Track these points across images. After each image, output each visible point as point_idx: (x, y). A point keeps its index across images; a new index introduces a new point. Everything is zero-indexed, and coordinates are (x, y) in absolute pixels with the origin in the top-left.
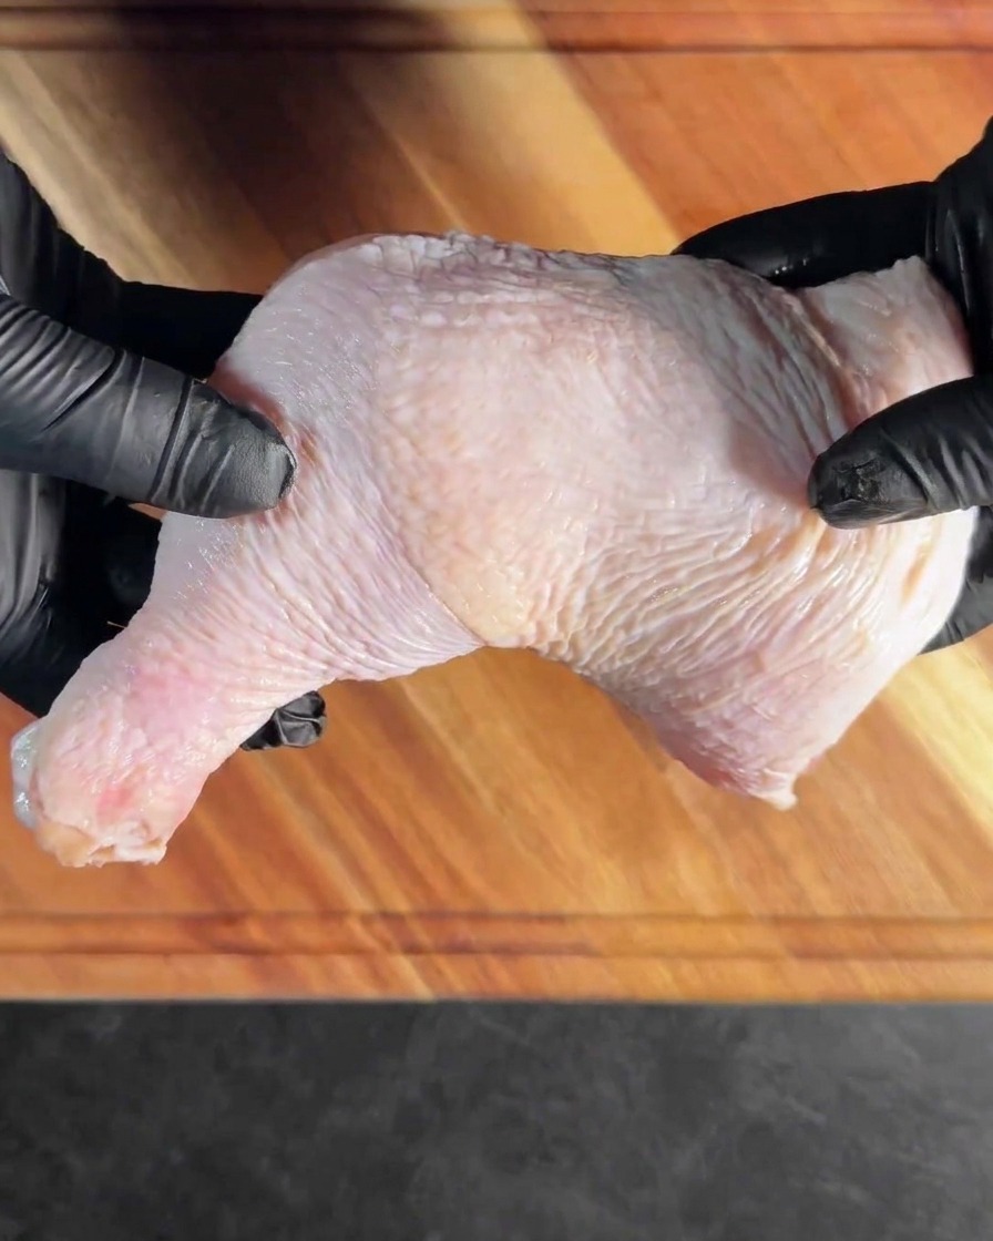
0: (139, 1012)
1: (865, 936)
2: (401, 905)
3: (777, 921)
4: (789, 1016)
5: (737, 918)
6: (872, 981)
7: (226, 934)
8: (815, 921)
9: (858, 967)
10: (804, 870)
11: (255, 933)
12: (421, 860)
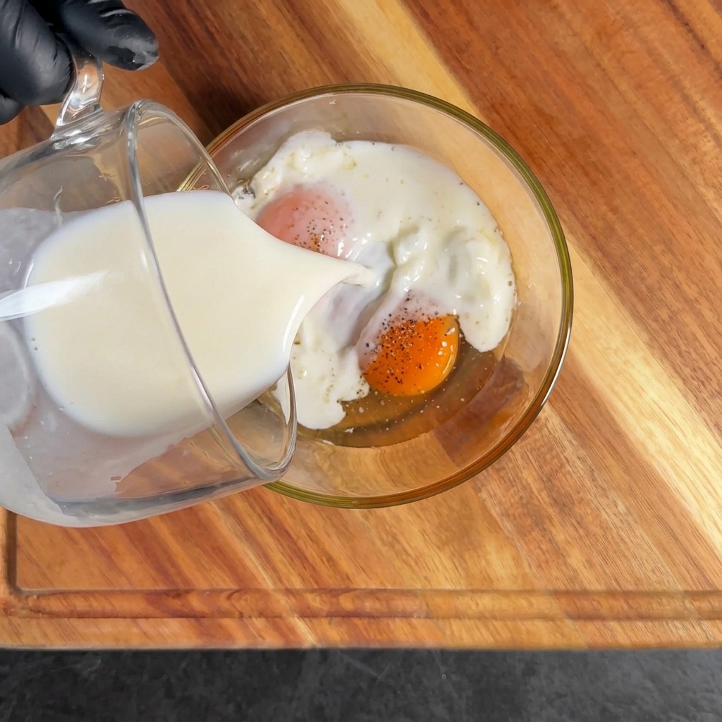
0: (114, 657)
1: (620, 605)
2: (297, 584)
3: (556, 594)
4: (564, 659)
5: (529, 592)
6: (623, 635)
7: (176, 604)
8: (585, 593)
9: (614, 625)
10: (576, 558)
11: (196, 603)
12: (311, 552)
